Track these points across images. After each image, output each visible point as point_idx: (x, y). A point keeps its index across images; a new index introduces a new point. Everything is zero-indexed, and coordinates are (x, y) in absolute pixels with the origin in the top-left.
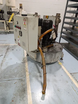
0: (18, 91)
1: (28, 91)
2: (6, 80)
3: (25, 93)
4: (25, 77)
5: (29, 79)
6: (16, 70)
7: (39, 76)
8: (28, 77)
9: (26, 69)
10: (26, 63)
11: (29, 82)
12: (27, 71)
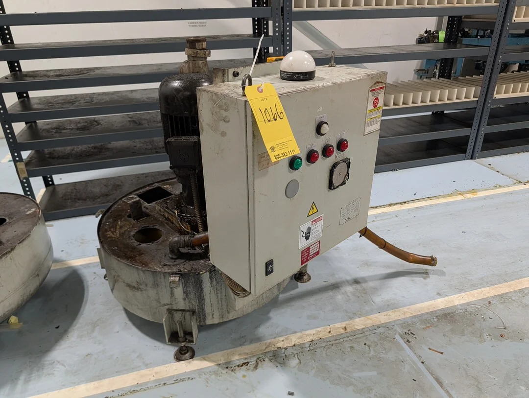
0: (463, 333)
1: (443, 307)
2: (447, 392)
3: (452, 313)
4: (387, 326)
5: (390, 313)
6: (356, 374)
7: (358, 286)
8: (382, 318)
9: (333, 333)
10: (280, 345)
11: (405, 309)
12: (345, 328)
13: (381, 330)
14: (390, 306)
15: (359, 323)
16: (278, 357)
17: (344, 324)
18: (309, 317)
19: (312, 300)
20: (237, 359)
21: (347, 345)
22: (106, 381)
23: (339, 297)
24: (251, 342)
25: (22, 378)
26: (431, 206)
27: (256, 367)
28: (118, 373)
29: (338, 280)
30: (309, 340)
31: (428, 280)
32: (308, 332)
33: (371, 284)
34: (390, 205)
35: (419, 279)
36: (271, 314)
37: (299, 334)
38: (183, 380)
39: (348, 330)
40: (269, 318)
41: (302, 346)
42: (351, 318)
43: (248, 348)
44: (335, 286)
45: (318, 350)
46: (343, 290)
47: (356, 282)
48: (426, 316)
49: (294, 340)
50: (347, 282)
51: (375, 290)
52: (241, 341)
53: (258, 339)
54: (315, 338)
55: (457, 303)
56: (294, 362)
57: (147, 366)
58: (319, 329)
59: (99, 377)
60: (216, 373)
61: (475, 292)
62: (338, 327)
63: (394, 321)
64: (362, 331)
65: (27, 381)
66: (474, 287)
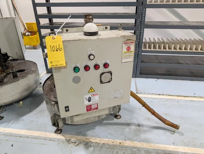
5: (144, 144)
7: (138, 128)
8: (138, 144)
9: (114, 144)
10: (91, 140)
11: (152, 144)
12: (120, 143)
13: (135, 150)
14: (146, 141)
15: (128, 143)
16: (87, 145)
17: (121, 141)
18: (109, 134)
19: (115, 127)
20: (73, 140)
21: (116, 150)
22: (31, 132)
23: (127, 129)
24: (82, 135)
25: (12, 122)
26: (199, 101)
27: (77, 146)
28: (36, 130)
29: (131, 122)
30: (103, 142)
31: (173, 135)
32: (105, 139)
33: (145, 128)
34: (178, 96)
35: (168, 133)
36: (96, 127)
37: (101, 139)
38: (52, 140)
39: (121, 144)
40: (95, 129)
41: (99, 144)
42: (125, 140)
43: (79, 137)
44: (128, 125)
45: (104, 148)
46: (130, 127)
47: (139, 125)
48: (160, 151)
49: (98, 140)
50: (135, 125)
51: (145, 131)
52: (79, 134)
53: (85, 135)
54: (106, 143)
55: (180, 150)
56: (91, 149)
57: (45, 131)
58: (110, 140)
59: (30, 129)
60: (63, 142)
61: (193, 149)
62: (118, 141)
63: (143, 148)
64: (126, 147)
65: (12, 123)
66: (195, 146)
